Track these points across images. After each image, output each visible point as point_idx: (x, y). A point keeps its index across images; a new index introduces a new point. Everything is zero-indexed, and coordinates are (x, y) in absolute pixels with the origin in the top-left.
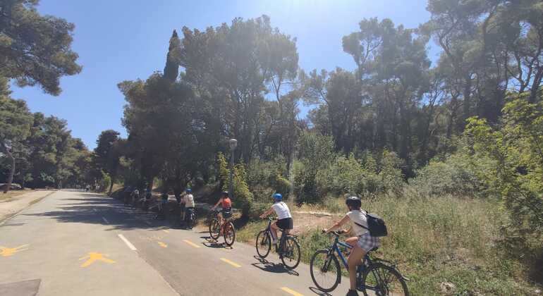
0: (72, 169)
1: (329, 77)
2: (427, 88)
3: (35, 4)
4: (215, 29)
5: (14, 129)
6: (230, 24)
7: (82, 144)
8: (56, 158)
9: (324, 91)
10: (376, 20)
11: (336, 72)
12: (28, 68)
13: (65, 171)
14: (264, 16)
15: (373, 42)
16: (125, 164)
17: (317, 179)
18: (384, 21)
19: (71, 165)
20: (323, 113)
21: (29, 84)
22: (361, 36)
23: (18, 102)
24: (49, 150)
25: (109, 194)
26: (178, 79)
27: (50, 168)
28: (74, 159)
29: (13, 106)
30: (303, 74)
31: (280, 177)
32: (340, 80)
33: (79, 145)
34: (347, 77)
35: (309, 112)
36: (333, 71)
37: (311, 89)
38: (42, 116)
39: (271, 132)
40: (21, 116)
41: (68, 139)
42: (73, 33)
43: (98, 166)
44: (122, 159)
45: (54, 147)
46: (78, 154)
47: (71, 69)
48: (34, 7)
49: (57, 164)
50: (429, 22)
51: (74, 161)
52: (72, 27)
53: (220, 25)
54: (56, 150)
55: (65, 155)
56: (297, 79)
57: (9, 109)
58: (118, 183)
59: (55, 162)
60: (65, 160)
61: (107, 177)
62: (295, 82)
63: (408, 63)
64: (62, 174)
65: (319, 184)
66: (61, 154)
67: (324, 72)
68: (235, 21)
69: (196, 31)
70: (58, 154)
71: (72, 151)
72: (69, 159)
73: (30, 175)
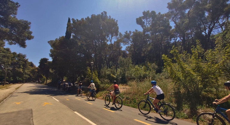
0: (29, 75)
1: (132, 33)
2: (173, 36)
3: (15, 15)
4: (84, 19)
5: (5, 59)
6: (90, 17)
7: (33, 64)
8: (23, 71)
9: (131, 39)
10: (149, 11)
11: (135, 31)
12: (13, 38)
13: (26, 76)
14: (104, 12)
15: (148, 20)
16: (52, 72)
17: (126, 75)
18: (152, 11)
19: (29, 73)
20: (132, 48)
21: (14, 44)
22: (143, 18)
23: (7, 49)
24: (19, 67)
25: (46, 84)
26: (72, 37)
27: (20, 74)
28: (30, 70)
29: (5, 51)
30: (120, 34)
31: (112, 75)
32: (137, 35)
33: (32, 65)
34: (140, 33)
35: (126, 47)
36: (134, 31)
37: (125, 39)
38: (16, 53)
39: (111, 56)
40: (8, 55)
41: (27, 62)
42: (30, 25)
43: (40, 73)
44: (50, 70)
45: (21, 66)
46: (32, 68)
47: (30, 38)
48: (15, 16)
49: (23, 73)
50: (168, 12)
51: (30, 71)
52: (30, 23)
53: (87, 17)
54: (22, 67)
55: (26, 69)
56: (118, 36)
57: (3, 52)
58: (49, 80)
59: (23, 72)
60: (26, 71)
61: (44, 77)
62: (118, 37)
63: (162, 28)
64: (25, 77)
65: (127, 77)
66: (24, 69)
67: (130, 32)
68: (92, 16)
69: (77, 20)
70: (23, 69)
71: (29, 67)
72: (28, 71)
73: (12, 78)
